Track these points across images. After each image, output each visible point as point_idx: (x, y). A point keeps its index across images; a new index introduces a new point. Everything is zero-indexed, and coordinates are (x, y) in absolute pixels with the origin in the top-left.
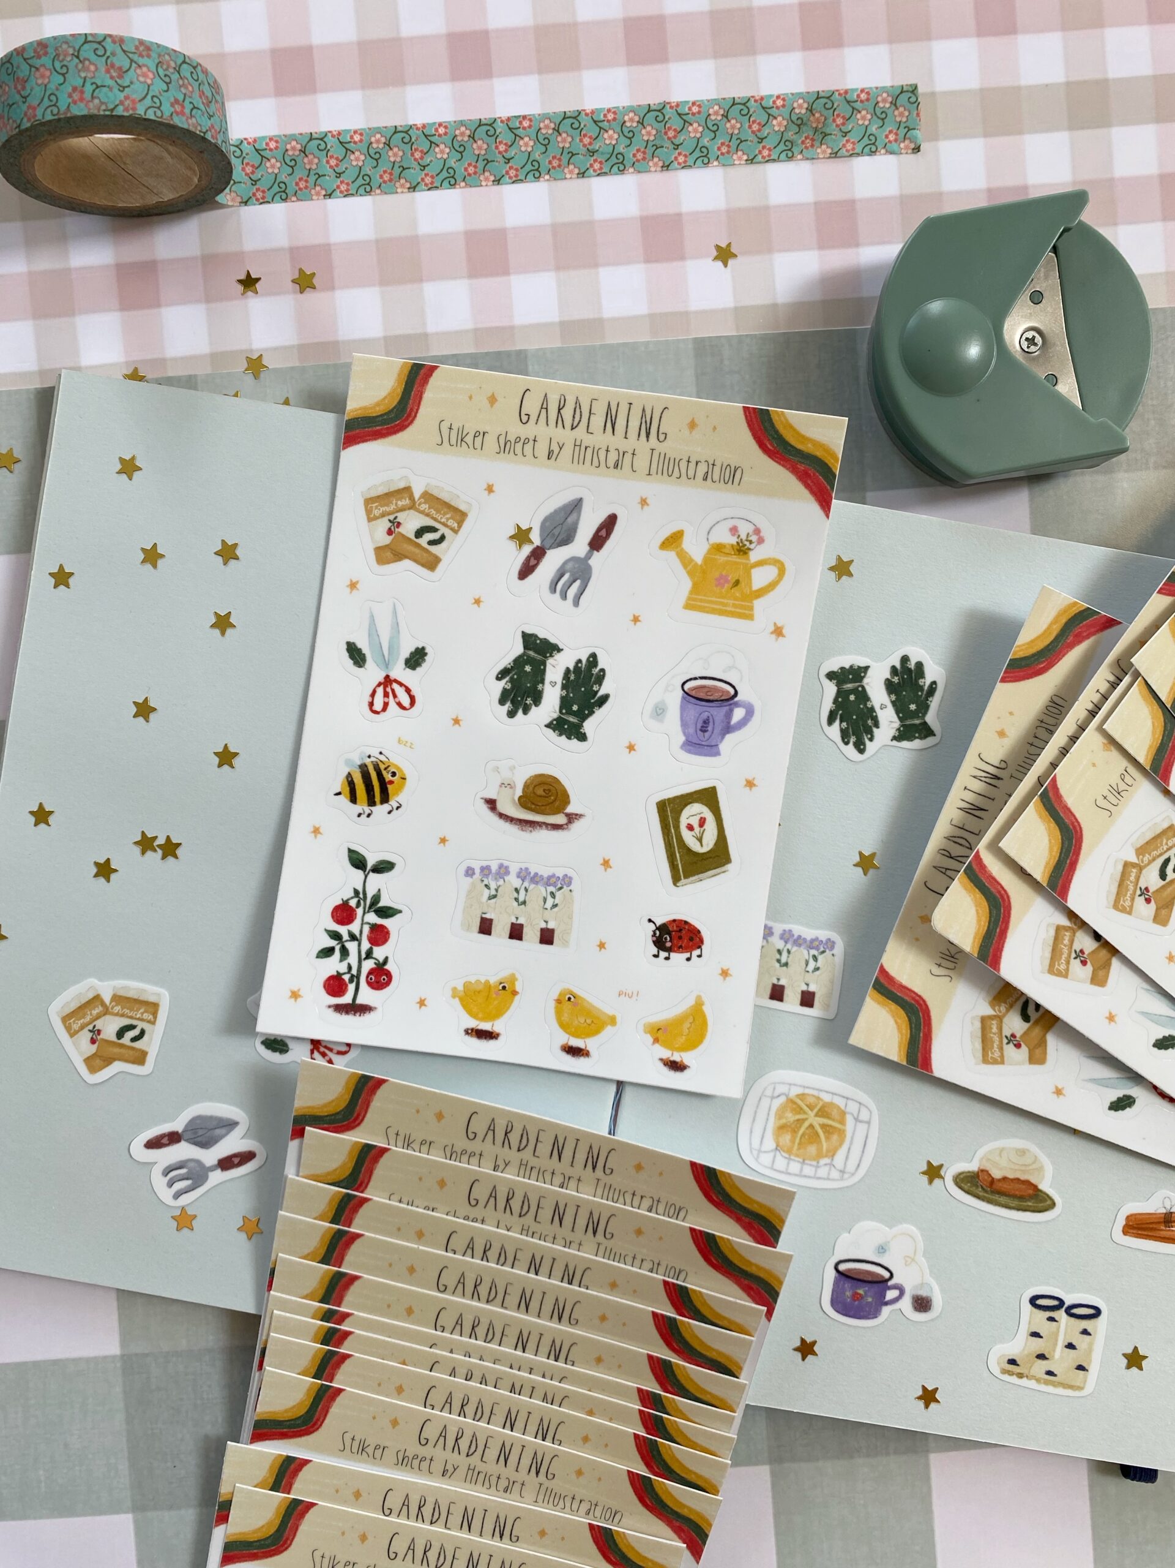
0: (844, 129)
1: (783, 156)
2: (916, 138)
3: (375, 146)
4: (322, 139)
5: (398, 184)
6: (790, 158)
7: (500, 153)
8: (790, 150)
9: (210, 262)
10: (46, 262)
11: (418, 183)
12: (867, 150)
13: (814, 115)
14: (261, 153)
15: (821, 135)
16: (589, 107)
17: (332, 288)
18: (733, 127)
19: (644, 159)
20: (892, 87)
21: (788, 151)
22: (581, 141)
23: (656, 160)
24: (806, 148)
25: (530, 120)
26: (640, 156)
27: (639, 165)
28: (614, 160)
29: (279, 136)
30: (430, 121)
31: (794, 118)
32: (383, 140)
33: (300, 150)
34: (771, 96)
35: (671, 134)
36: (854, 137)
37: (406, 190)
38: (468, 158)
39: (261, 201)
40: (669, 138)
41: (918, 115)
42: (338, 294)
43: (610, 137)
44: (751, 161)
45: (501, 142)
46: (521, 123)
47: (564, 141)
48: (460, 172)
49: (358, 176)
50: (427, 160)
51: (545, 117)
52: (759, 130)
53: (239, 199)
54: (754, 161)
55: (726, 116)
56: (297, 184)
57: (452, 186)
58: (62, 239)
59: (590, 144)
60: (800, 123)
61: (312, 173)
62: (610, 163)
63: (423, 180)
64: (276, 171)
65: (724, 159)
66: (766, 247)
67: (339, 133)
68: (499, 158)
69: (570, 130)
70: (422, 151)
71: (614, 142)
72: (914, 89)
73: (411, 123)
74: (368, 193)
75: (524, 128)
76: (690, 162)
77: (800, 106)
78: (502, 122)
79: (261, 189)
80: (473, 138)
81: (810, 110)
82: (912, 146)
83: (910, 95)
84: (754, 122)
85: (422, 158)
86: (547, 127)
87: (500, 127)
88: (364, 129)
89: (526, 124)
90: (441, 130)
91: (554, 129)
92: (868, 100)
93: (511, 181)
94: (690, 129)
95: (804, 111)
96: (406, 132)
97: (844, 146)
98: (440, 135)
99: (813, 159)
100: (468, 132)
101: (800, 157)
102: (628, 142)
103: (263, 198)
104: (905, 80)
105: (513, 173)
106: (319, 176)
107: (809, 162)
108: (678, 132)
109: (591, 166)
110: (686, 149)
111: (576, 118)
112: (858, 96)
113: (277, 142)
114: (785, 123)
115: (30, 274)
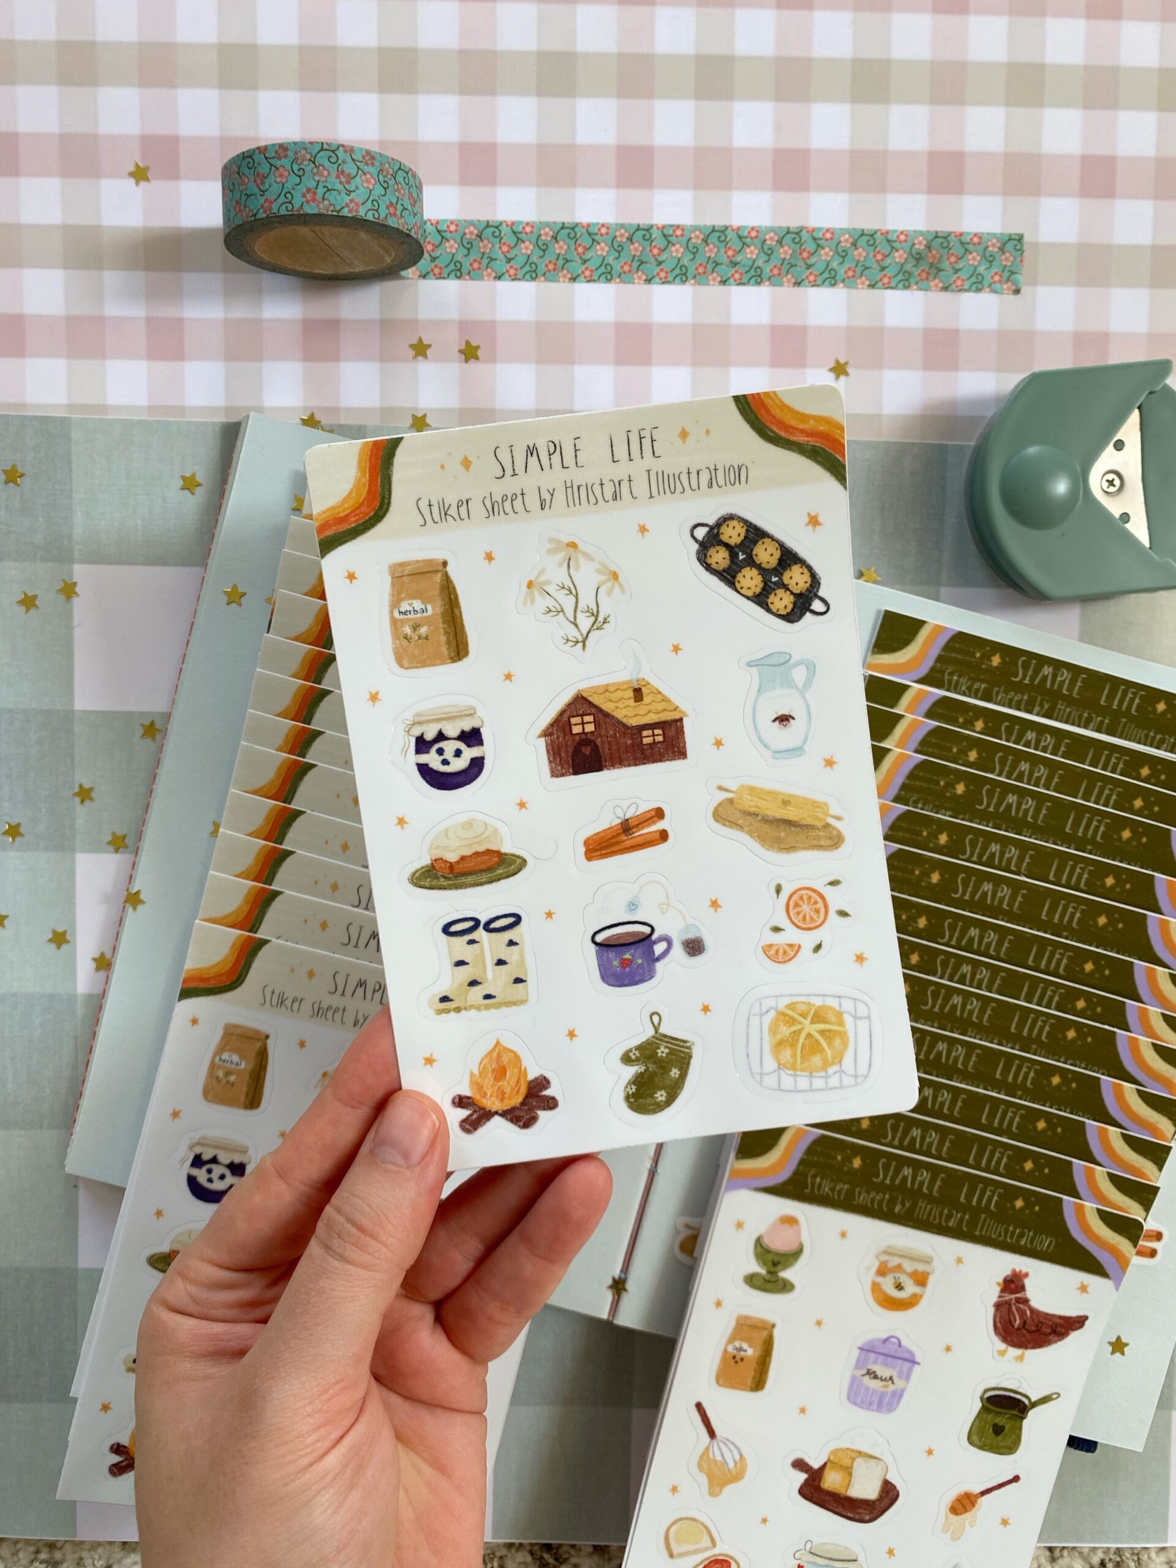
0: (957, 266)
1: (901, 285)
2: (1018, 281)
3: (543, 238)
4: (497, 227)
5: (560, 274)
6: (907, 288)
7: (653, 255)
8: (907, 280)
9: (387, 326)
10: (241, 311)
11: (578, 275)
12: (974, 287)
13: (931, 251)
14: (443, 234)
15: (935, 270)
16: (736, 222)
17: (493, 360)
18: (860, 255)
19: (779, 274)
20: (1002, 234)
21: (905, 281)
22: (726, 252)
23: (789, 276)
24: (922, 280)
26: (776, 271)
27: (774, 280)
28: (752, 273)
29: (460, 221)
30: (595, 221)
31: (914, 252)
32: (551, 233)
33: (477, 235)
34: (895, 231)
35: (805, 255)
36: (963, 275)
37: (567, 280)
38: (625, 257)
39: (438, 276)
40: (803, 259)
41: (1021, 261)
42: (499, 367)
44: (872, 286)
45: (655, 247)
46: (674, 231)
47: (711, 251)
48: (617, 268)
49: (526, 263)
50: (589, 255)
51: (696, 228)
52: (882, 260)
53: (418, 273)
54: (876, 286)
55: (854, 244)
56: (471, 265)
57: (609, 280)
58: (259, 292)
59: (734, 256)
60: (919, 258)
61: (486, 256)
62: (749, 275)
63: (583, 272)
64: (454, 251)
65: (849, 281)
66: (877, 363)
67: (513, 224)
68: (652, 260)
69: (717, 243)
70: (584, 247)
71: (754, 257)
72: (1020, 238)
73: (577, 220)
74: (534, 279)
75: (677, 236)
76: (819, 282)
77: (920, 243)
78: (658, 228)
79: (439, 266)
80: (631, 240)
81: (928, 247)
82: (1013, 288)
83: (1017, 243)
84: (879, 252)
85: (584, 253)
86: (697, 237)
87: (655, 233)
88: (535, 222)
89: (679, 232)
90: (604, 231)
91: (703, 240)
92: (979, 243)
93: (661, 282)
94: (822, 252)
95: (922, 247)
96: (573, 229)
97: (955, 282)
98: (602, 235)
99: (926, 290)
100: (627, 235)
101: (915, 287)
102: (767, 258)
103: (440, 274)
104: (1014, 229)
105: (663, 275)
106: (492, 260)
107: (923, 293)
108: (811, 254)
109: (733, 275)
110: (816, 270)
111: (723, 232)
112: (972, 239)
113: (457, 225)
114: (905, 256)
115: (226, 320)
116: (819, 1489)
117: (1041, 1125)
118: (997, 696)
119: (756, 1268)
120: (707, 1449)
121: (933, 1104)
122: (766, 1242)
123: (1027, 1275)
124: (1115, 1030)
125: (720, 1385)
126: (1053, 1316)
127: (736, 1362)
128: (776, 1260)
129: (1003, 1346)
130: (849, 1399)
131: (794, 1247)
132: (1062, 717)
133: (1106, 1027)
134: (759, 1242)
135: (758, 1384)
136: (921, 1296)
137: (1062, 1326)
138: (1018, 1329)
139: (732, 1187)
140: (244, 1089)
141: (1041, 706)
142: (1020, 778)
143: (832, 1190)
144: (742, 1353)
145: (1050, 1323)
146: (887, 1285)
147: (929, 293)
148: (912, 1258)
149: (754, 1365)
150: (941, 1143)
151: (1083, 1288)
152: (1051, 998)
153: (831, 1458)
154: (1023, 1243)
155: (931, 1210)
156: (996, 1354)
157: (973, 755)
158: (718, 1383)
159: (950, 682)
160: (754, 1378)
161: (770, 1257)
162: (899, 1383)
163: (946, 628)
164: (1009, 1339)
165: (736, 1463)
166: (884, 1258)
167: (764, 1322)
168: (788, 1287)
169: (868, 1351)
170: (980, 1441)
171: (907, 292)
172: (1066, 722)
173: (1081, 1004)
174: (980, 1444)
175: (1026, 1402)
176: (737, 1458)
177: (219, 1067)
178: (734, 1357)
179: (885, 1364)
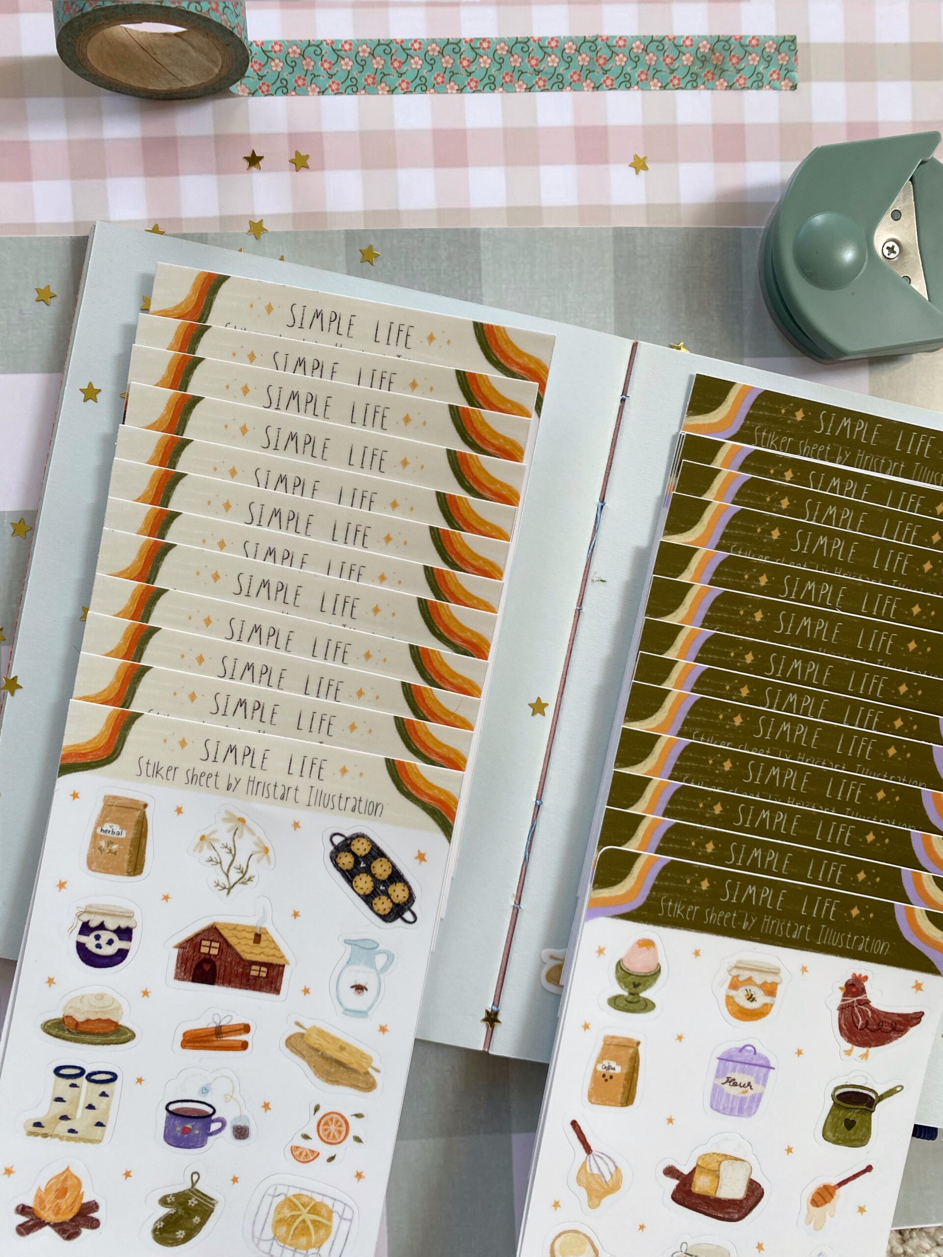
0: (738, 67)
1: (689, 85)
2: (794, 78)
3: (361, 54)
4: (318, 46)
5: (379, 87)
6: (695, 88)
7: (463, 67)
8: (695, 80)
9: (221, 141)
10: (83, 133)
11: (396, 88)
12: (755, 85)
13: (715, 54)
14: (268, 54)
15: (719, 71)
16: (536, 36)
17: (322, 168)
18: (651, 59)
19: (579, 80)
20: (777, 36)
21: (693, 82)
22: (529, 62)
23: (588, 81)
24: (708, 80)
25: (489, 42)
26: (576, 77)
27: (575, 85)
28: (555, 79)
29: (283, 41)
30: (408, 37)
31: (699, 55)
32: (368, 50)
33: (300, 54)
34: (682, 37)
35: (601, 61)
36: (745, 74)
37: (386, 93)
38: (438, 69)
39: (266, 93)
40: (600, 65)
41: (796, 60)
42: (327, 173)
43: (552, 61)
44: (664, 88)
45: (464, 59)
46: (481, 44)
47: (516, 61)
48: (431, 80)
49: (347, 78)
50: (404, 69)
51: (501, 41)
52: (671, 63)
53: (248, 91)
54: (667, 87)
55: (645, 50)
56: (296, 81)
57: (424, 91)
58: (98, 114)
59: (537, 65)
60: (704, 60)
61: (309, 73)
62: (552, 82)
63: (400, 85)
64: (279, 69)
65: (642, 84)
66: (672, 157)
67: (333, 42)
68: (463, 71)
69: (521, 53)
70: (400, 62)
71: (555, 65)
72: (793, 40)
73: (392, 38)
74: (355, 92)
75: (484, 49)
76: (616, 85)
77: (704, 47)
78: (466, 42)
79: (267, 83)
80: (442, 54)
81: (712, 50)
82: (791, 84)
83: (790, 43)
84: (668, 56)
85: (400, 67)
86: (502, 49)
87: (464, 47)
88: (354, 41)
89: (485, 45)
90: (417, 46)
91: (508, 51)
92: (757, 45)
93: (472, 91)
94: (617, 58)
95: (707, 51)
96: (388, 45)
97: (737, 81)
98: (415, 50)
99: (713, 89)
100: (438, 49)
101: (702, 87)
102: (567, 65)
103: (268, 91)
104: (787, 32)
105: (473, 84)
106: (315, 76)
107: (709, 92)
108: (607, 61)
109: (537, 83)
110: (612, 75)
111: (525, 43)
112: (750, 42)
113: (280, 45)
114: (692, 59)
115: (69, 142)
116: (690, 1193)
117: (870, 837)
118: (803, 449)
119: (619, 990)
120: (584, 1164)
121: (771, 825)
122: (627, 965)
123: (866, 978)
124: (931, 744)
125: (592, 1103)
126: (893, 1014)
127: (606, 1080)
128: (637, 982)
129: (849, 1046)
130: (712, 1106)
131: (652, 968)
132: (863, 463)
133: (923, 742)
134: (619, 965)
135: (628, 1099)
136: (772, 1005)
137: (901, 1024)
138: (861, 1029)
139: (591, 915)
140: (127, 857)
141: (843, 455)
142: (828, 521)
143: (684, 912)
144: (611, 1071)
145: (890, 1022)
146: (740, 997)
147: (714, 92)
148: (761, 971)
149: (622, 1081)
150: (781, 861)
151: (918, 987)
152: (871, 719)
153: (699, 1163)
154: (860, 949)
155: (775, 924)
156: (843, 1053)
157: (785, 503)
158: (590, 1101)
159: (759, 437)
160: (623, 1094)
161: (630, 979)
162: (757, 1088)
163: (753, 388)
164: (854, 1039)
165: (612, 1175)
166: (735, 972)
167: (630, 1040)
168: (649, 1006)
169: (727, 1060)
170: (834, 1136)
171: (695, 92)
172: (866, 469)
173: (898, 723)
174: (834, 1139)
175: (874, 1096)
176: (613, 1169)
177: (102, 837)
178: (604, 1076)
179: (743, 1071)
